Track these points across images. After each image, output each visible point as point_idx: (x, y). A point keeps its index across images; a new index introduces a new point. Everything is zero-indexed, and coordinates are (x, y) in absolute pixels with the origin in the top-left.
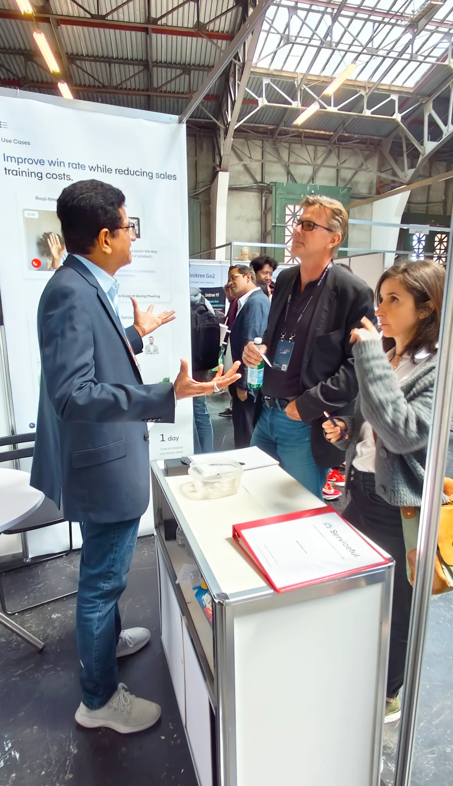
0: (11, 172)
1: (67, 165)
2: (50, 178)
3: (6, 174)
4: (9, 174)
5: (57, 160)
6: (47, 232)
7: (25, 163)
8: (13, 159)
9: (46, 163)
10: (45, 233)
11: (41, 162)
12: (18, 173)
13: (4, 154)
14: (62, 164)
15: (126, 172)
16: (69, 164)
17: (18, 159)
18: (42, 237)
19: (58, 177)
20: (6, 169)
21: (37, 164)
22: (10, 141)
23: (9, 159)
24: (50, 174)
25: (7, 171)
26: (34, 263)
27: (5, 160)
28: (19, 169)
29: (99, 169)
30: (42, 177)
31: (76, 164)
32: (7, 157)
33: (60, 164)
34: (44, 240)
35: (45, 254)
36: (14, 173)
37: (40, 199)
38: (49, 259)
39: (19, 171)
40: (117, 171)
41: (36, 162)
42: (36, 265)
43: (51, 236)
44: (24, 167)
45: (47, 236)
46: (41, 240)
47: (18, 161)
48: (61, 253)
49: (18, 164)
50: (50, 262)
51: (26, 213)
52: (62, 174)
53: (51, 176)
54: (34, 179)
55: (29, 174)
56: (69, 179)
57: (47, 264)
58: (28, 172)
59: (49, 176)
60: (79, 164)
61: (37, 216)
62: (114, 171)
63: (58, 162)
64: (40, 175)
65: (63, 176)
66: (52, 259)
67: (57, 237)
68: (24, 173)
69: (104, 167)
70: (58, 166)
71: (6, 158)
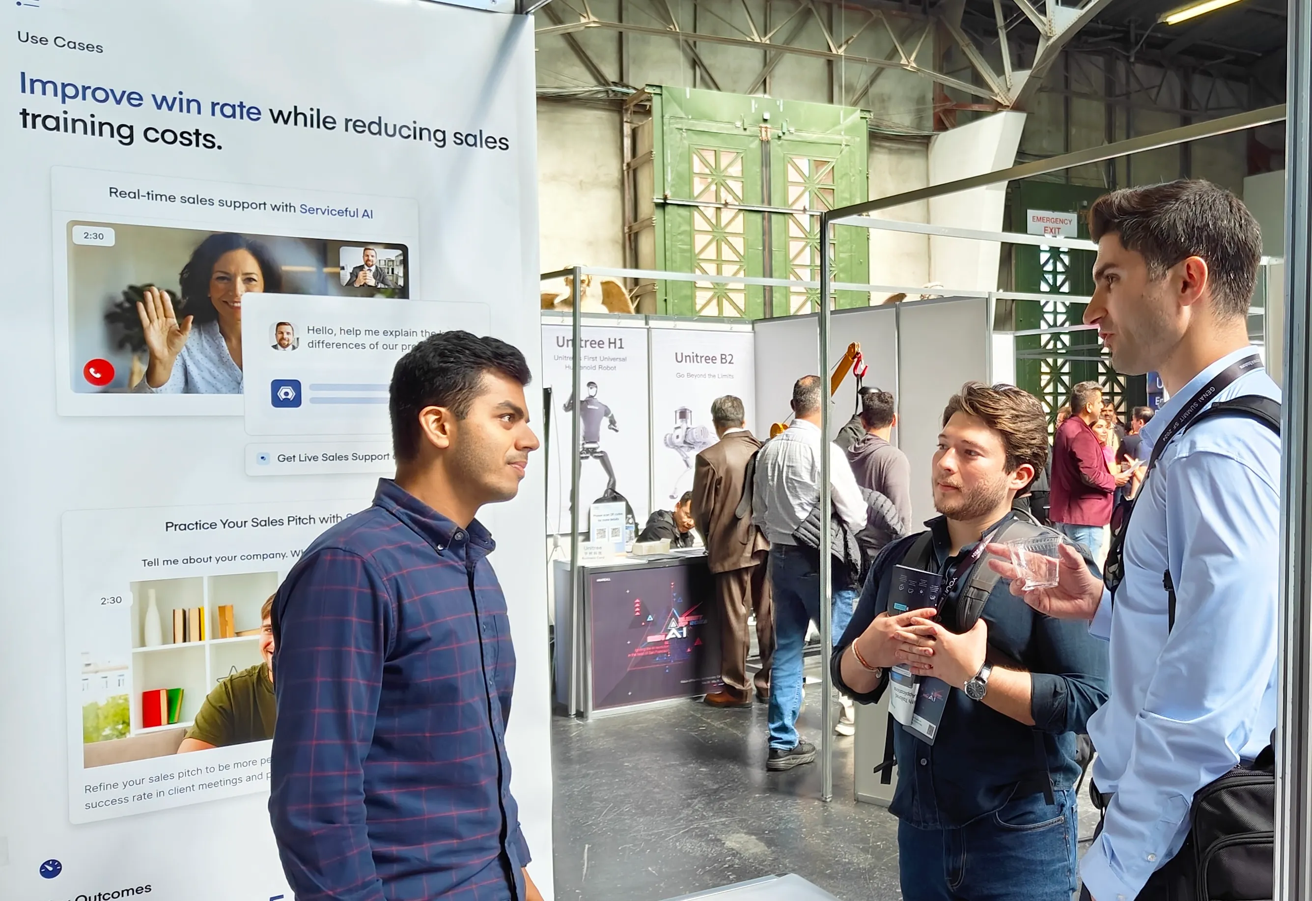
0: (39, 121)
1: (206, 108)
2: (157, 140)
3: (25, 125)
4: (34, 126)
5: (179, 96)
6: (138, 283)
7: (84, 98)
8: (50, 87)
9: (148, 102)
10: (132, 287)
11: (134, 99)
12: (59, 124)
13: (23, 74)
14: (194, 105)
15: (375, 128)
16: (214, 105)
17: (64, 86)
18: (121, 298)
19: (179, 139)
20: (24, 113)
21: (118, 102)
22: (43, 41)
23: (38, 86)
24: (157, 132)
25: (29, 119)
26: (92, 370)
27: (24, 91)
28: (65, 112)
29: (300, 118)
30: (131, 136)
31: (233, 107)
32: (33, 82)
33: (187, 104)
34: (127, 305)
35: (128, 346)
36: (51, 123)
37: (123, 194)
38: (140, 359)
39: (66, 119)
40: (351, 124)
41: (118, 98)
42: (98, 376)
43: (149, 295)
44: (78, 109)
45: (137, 294)
46: (120, 305)
47: (63, 91)
48: (177, 341)
49: (64, 102)
50: (140, 368)
51: (79, 231)
52: (192, 131)
53: (159, 136)
54: (108, 143)
55: (96, 128)
56: (210, 144)
57: (132, 374)
58: (93, 123)
59: (152, 135)
60: (241, 106)
61: (109, 239)
62: (340, 124)
63: (181, 100)
64: (125, 132)
65: (193, 138)
66: (147, 358)
67: (167, 297)
68: (80, 126)
69: (315, 113)
70: (181, 110)
71: (27, 84)
